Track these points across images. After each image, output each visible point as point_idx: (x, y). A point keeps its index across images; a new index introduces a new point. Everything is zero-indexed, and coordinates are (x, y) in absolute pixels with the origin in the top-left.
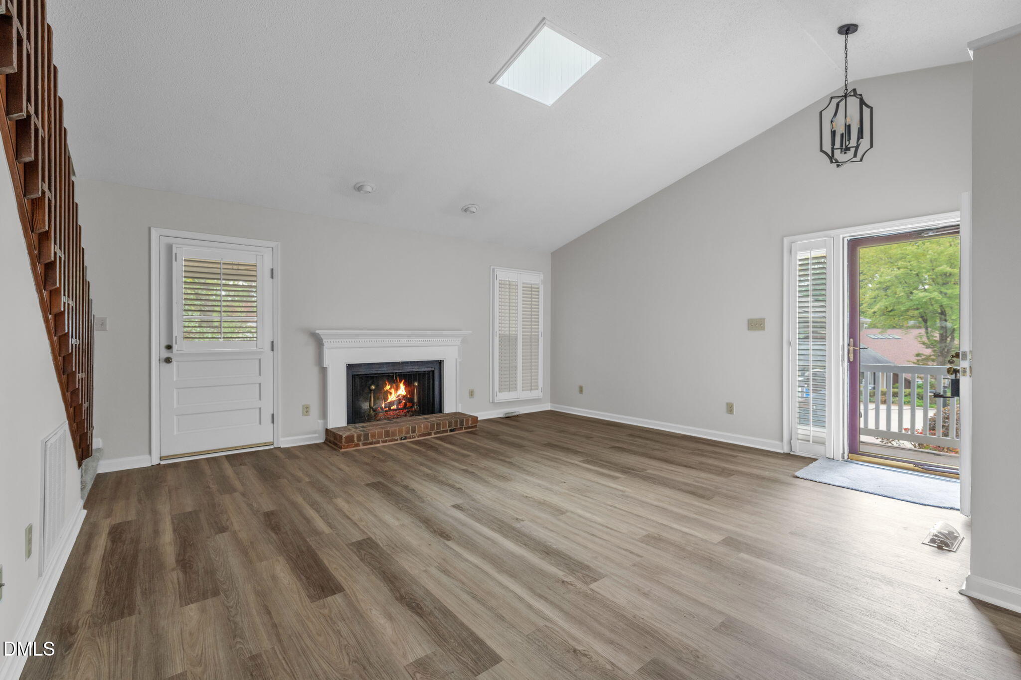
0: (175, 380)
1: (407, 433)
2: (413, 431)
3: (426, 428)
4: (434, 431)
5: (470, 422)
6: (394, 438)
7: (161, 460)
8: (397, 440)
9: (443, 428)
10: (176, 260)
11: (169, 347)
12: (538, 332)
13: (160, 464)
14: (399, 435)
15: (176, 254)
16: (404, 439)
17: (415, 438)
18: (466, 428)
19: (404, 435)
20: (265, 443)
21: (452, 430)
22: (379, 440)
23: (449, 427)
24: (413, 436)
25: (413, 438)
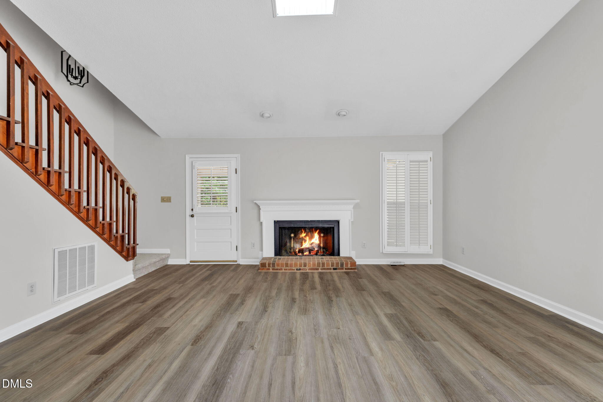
0: (195, 225)
1: (301, 266)
2: (305, 266)
3: (314, 264)
4: (321, 268)
5: (349, 265)
6: (292, 268)
7: (190, 262)
8: (294, 270)
9: (327, 266)
10: (194, 169)
11: (192, 210)
12: (427, 200)
13: (189, 264)
14: (295, 267)
15: (194, 166)
16: (299, 270)
17: (306, 270)
18: (346, 269)
19: (298, 268)
20: (233, 261)
21: (334, 269)
22: (282, 268)
23: (332, 266)
24: (305, 269)
25: (305, 270)
